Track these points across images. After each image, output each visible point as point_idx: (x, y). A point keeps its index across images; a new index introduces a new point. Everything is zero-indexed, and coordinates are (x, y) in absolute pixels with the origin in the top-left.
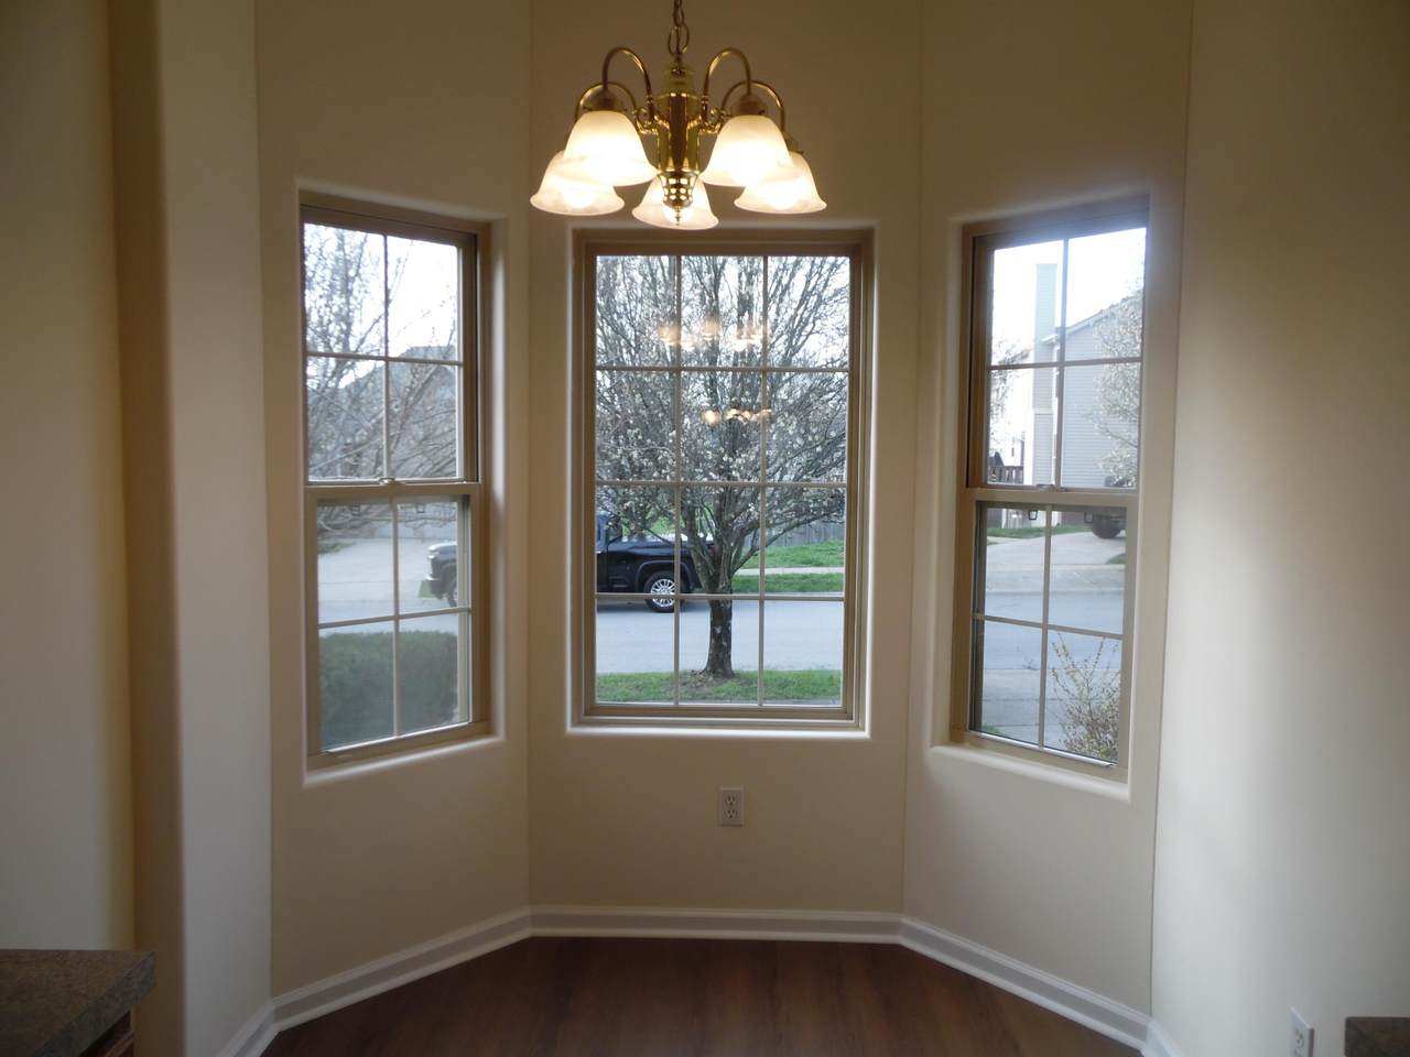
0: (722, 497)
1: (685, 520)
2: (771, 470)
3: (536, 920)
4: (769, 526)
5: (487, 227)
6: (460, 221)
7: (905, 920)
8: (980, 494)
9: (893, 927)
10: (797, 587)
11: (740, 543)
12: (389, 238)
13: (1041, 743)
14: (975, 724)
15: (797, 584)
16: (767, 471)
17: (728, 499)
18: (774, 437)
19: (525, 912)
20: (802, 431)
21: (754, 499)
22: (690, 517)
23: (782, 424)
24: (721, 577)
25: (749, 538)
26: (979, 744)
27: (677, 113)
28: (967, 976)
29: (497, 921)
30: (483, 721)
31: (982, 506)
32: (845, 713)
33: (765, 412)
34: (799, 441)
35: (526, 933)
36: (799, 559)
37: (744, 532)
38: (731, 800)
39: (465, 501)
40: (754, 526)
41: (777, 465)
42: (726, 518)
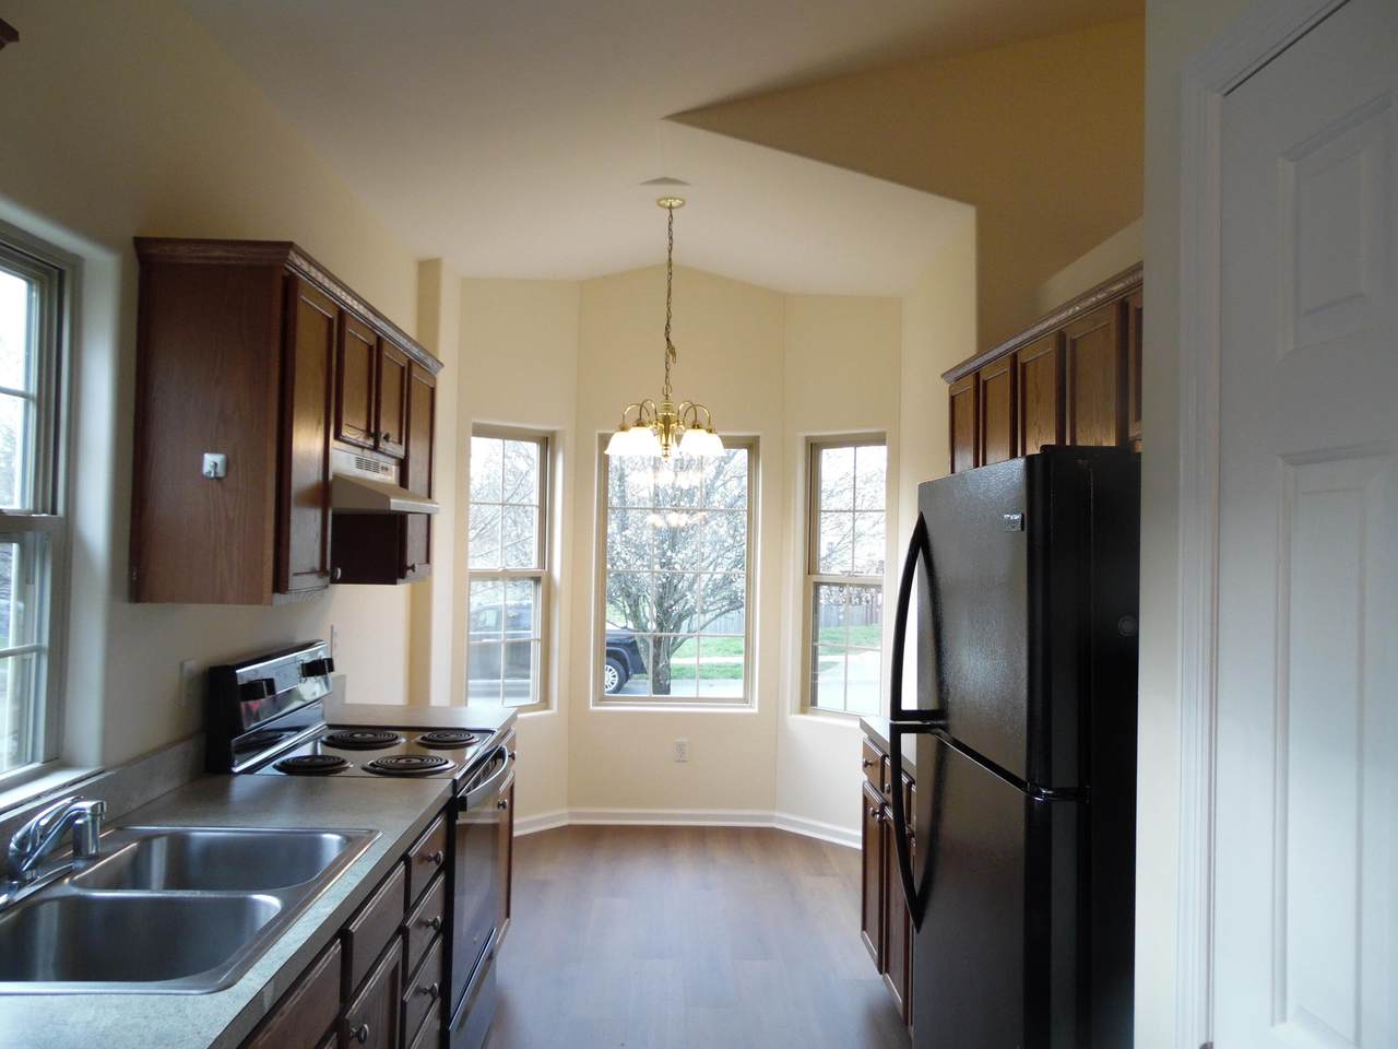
0: (663, 586)
1: (630, 606)
2: (704, 564)
3: (572, 815)
4: (704, 612)
5: (553, 433)
6: (540, 431)
7: (777, 814)
8: (815, 578)
9: (771, 818)
10: (730, 674)
11: (677, 627)
12: (506, 441)
13: (845, 709)
14: (814, 702)
15: (730, 671)
16: (703, 564)
17: (667, 591)
18: (709, 537)
19: (565, 811)
20: (732, 532)
21: (690, 588)
22: (635, 605)
23: (715, 527)
24: (661, 657)
25: (685, 623)
26: (815, 713)
27: (666, 421)
28: (810, 838)
29: (549, 814)
30: (545, 701)
31: (817, 585)
32: (745, 700)
33: (700, 515)
34: (730, 541)
35: (565, 822)
36: (732, 649)
37: (681, 618)
38: (680, 747)
39: (537, 580)
40: (691, 612)
41: (711, 559)
42: (666, 605)
